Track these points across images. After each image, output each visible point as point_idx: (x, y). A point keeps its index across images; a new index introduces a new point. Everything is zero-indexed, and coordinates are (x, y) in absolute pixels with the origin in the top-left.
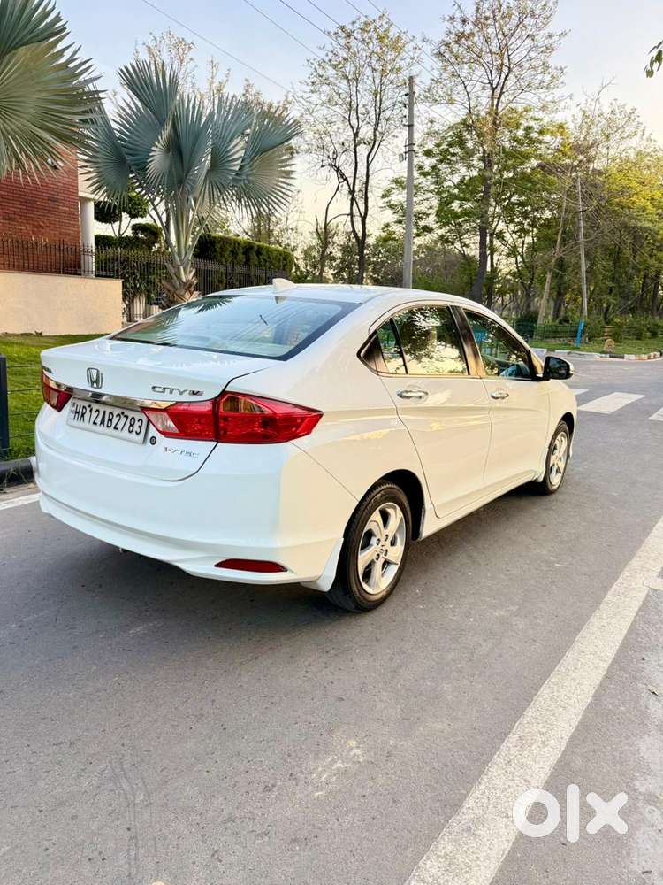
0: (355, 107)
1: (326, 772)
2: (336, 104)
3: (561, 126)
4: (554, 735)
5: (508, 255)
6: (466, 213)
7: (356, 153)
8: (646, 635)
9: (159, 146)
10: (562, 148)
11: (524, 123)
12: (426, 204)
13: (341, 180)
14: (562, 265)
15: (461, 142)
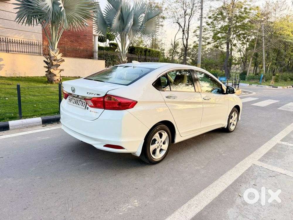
0: (185, 3)
1: (125, 208)
2: (179, 2)
3: (257, 7)
4: (200, 205)
5: (238, 52)
6: (222, 38)
7: (185, 18)
8: (245, 178)
9: (116, 18)
10: (258, 15)
11: (244, 7)
12: (209, 35)
13: (180, 27)
14: (257, 55)
15: (222, 14)
